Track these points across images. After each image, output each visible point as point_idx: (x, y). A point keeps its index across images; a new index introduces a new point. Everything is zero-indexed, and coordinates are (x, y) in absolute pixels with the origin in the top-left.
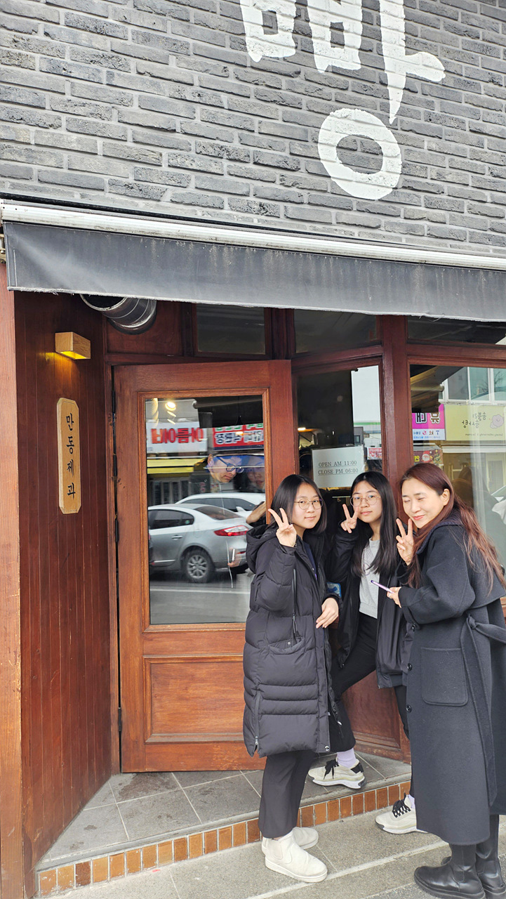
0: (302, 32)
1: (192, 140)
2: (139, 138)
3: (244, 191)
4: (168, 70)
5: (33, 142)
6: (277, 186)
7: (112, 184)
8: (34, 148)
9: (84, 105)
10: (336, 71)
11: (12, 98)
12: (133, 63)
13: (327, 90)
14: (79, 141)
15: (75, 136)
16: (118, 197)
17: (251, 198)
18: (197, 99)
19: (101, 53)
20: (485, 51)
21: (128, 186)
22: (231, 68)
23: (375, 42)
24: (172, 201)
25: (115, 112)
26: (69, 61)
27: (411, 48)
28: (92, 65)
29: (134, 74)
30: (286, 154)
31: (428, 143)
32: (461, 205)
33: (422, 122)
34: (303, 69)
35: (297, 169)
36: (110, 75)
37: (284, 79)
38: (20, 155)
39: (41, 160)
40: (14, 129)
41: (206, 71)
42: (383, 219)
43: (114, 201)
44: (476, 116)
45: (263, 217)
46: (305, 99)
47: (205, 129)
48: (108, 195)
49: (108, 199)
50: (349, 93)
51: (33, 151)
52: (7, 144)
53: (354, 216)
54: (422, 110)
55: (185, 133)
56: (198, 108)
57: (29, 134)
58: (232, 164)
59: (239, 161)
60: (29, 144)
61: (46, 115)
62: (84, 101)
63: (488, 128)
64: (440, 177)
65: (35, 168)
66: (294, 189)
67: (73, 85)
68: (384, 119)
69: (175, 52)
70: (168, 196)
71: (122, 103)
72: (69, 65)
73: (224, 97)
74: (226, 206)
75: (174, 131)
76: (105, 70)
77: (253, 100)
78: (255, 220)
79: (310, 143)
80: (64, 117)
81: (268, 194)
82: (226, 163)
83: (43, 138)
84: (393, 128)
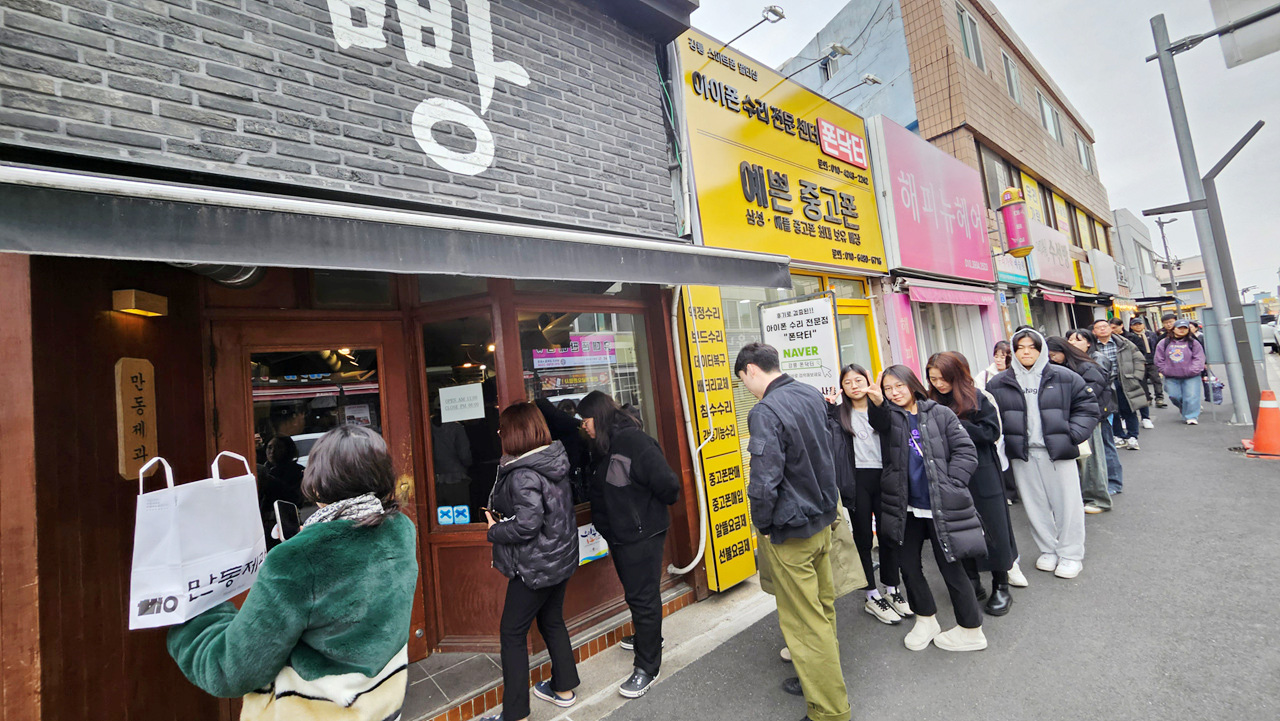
0: (392, 29)
1: (273, 110)
2: (208, 103)
3: (335, 159)
4: (244, 43)
5: (59, 94)
6: (370, 157)
7: (171, 143)
8: (60, 100)
9: (133, 64)
10: (428, 66)
11: (26, 44)
12: (198, 32)
13: (419, 81)
14: (125, 99)
15: (120, 94)
16: (178, 157)
17: (342, 166)
18: (278, 74)
19: (156, 17)
20: (563, 67)
21: (192, 147)
22: (317, 51)
23: (465, 48)
24: (249, 164)
25: (176, 77)
26: (112, 19)
27: (499, 54)
28: (145, 27)
29: (199, 42)
30: (379, 130)
31: (517, 133)
32: (550, 184)
33: (512, 116)
34: (394, 60)
35: (391, 144)
36: (168, 40)
37: (375, 68)
38: (39, 104)
39: (71, 113)
40: (29, 78)
41: (288, 50)
42: (480, 192)
43: (174, 160)
44: (558, 115)
45: (356, 184)
46: (397, 86)
47: (287, 100)
48: (166, 154)
49: (166, 158)
50: (442, 86)
51: (60, 103)
52: (17, 92)
53: (451, 187)
54: (511, 106)
55: (264, 103)
56: (280, 83)
57: (57, 85)
58: (320, 134)
59: (327, 132)
60: (53, 95)
61: (80, 69)
62: (134, 61)
63: (569, 126)
64: (529, 161)
65: (62, 121)
66: (389, 161)
67: (117, 43)
68: (477, 111)
69: (251, 29)
70: (246, 157)
71: (184, 67)
72: (112, 23)
73: (310, 76)
74: (314, 171)
75: (251, 100)
76: (162, 34)
77: (341, 81)
78: (348, 187)
79: (404, 123)
80: (105, 74)
81: (361, 164)
82: (312, 134)
83: (74, 91)
84: (485, 118)
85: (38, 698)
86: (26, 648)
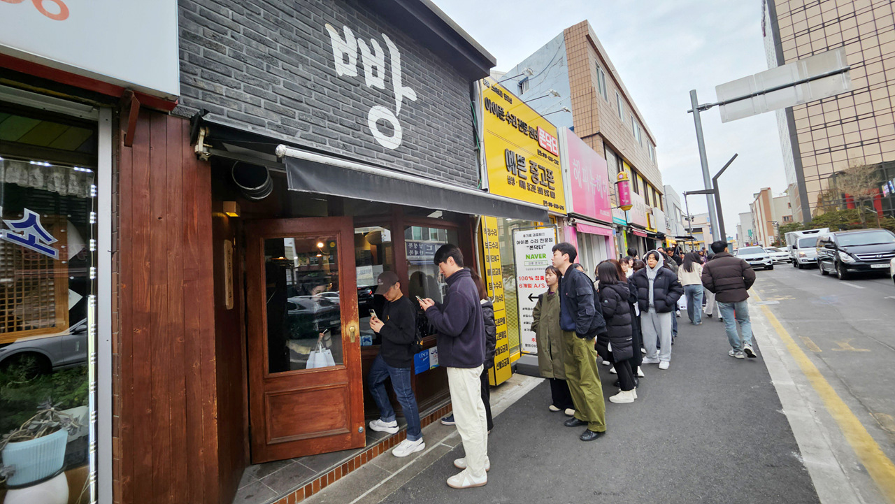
0: (360, 66)
1: (310, 108)
2: (284, 102)
3: (336, 137)
4: (299, 70)
5: (224, 94)
6: (350, 137)
7: (269, 124)
8: (224, 98)
9: (254, 79)
10: (374, 88)
11: (212, 67)
12: (280, 63)
13: (371, 96)
14: (251, 98)
15: (249, 95)
16: (272, 131)
17: (339, 141)
18: (313, 88)
19: (263, 54)
20: (431, 91)
21: (278, 126)
22: (329, 76)
23: (390, 78)
24: (301, 137)
25: (271, 87)
26: (245, 54)
27: (404, 84)
28: (259, 60)
29: (281, 69)
30: (354, 122)
31: (412, 127)
32: (425, 156)
33: (409, 117)
34: (361, 84)
35: (359, 130)
36: (268, 67)
37: (353, 87)
38: (217, 100)
39: (229, 105)
40: (213, 85)
41: (317, 75)
42: (396, 159)
43: (271, 133)
44: (428, 118)
45: (344, 151)
46: (362, 98)
47: (317, 103)
48: (267, 129)
49: (267, 132)
50: (380, 99)
51: (225, 100)
52: (208, 93)
53: (383, 155)
54: (409, 112)
55: (307, 104)
56: (313, 93)
57: (223, 89)
58: (330, 123)
59: (333, 122)
60: (222, 95)
61: (232, 81)
62: (254, 77)
63: (434, 125)
64: (416, 143)
65: (226, 109)
66: (358, 139)
67: (247, 68)
68: (395, 113)
69: (302, 62)
70: (299, 134)
71: (274, 82)
72: (246, 56)
73: (326, 90)
74: (328, 143)
75: (302, 102)
76: (265, 63)
77: (339, 94)
78: (341, 152)
79: (365, 119)
80: (242, 84)
81: (347, 140)
82: (327, 122)
83: (230, 93)
84: (398, 118)
85: (216, 421)
86: (211, 394)
